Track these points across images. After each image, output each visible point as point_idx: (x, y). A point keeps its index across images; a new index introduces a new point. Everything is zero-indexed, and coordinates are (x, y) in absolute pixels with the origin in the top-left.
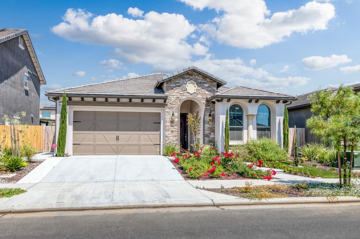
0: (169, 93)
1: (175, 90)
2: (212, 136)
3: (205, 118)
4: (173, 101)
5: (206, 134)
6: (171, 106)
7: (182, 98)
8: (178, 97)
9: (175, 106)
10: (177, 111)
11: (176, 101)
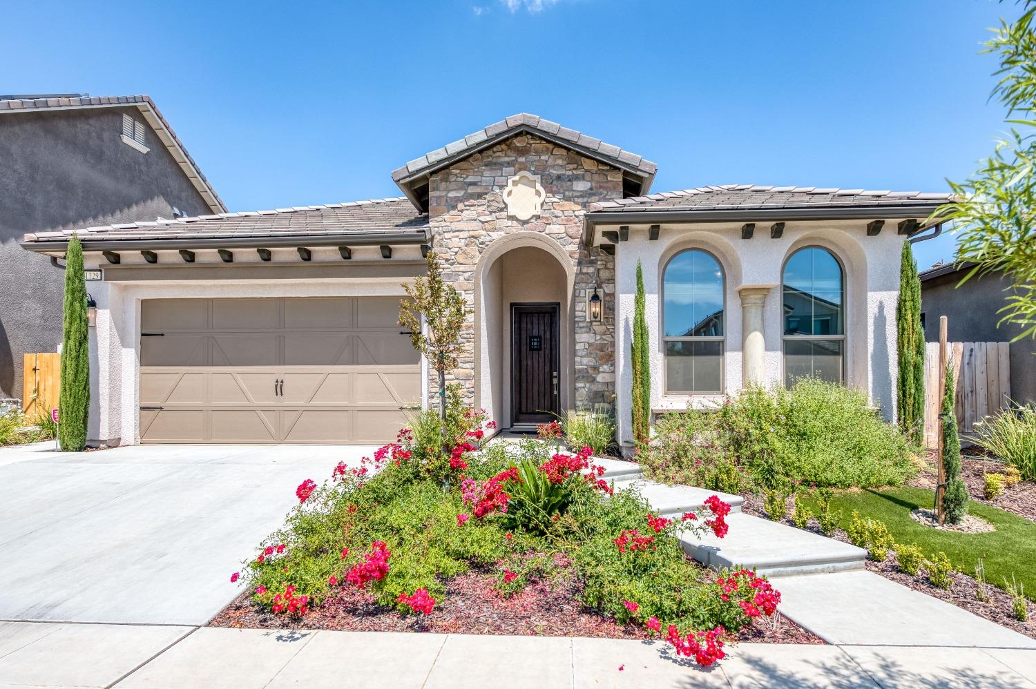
0: (443, 224)
1: (462, 211)
2: (603, 378)
3: (577, 309)
4: (456, 250)
5: (580, 371)
6: (448, 270)
7: (488, 238)
8: (473, 237)
9: (462, 268)
10: (470, 286)
11: (468, 249)
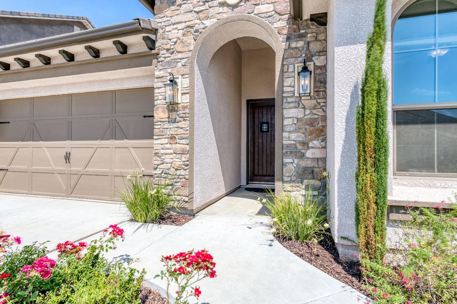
0: (165, 19)
1: (180, 5)
2: (313, 154)
3: (285, 84)
4: (175, 40)
5: (288, 146)
6: (169, 59)
7: (202, 26)
8: (189, 27)
9: (180, 56)
10: (187, 70)
11: (185, 39)
